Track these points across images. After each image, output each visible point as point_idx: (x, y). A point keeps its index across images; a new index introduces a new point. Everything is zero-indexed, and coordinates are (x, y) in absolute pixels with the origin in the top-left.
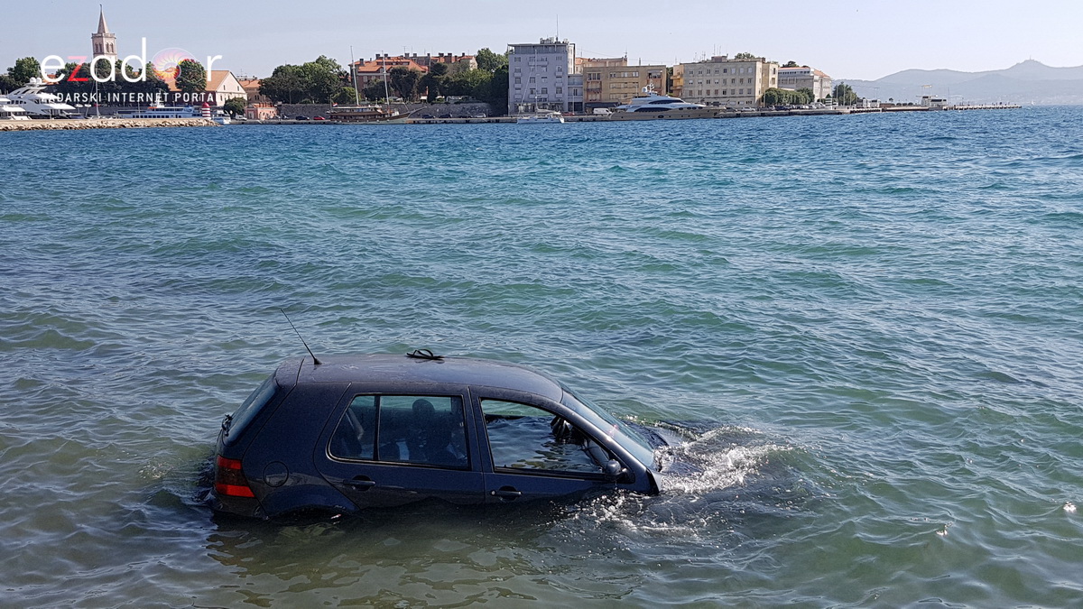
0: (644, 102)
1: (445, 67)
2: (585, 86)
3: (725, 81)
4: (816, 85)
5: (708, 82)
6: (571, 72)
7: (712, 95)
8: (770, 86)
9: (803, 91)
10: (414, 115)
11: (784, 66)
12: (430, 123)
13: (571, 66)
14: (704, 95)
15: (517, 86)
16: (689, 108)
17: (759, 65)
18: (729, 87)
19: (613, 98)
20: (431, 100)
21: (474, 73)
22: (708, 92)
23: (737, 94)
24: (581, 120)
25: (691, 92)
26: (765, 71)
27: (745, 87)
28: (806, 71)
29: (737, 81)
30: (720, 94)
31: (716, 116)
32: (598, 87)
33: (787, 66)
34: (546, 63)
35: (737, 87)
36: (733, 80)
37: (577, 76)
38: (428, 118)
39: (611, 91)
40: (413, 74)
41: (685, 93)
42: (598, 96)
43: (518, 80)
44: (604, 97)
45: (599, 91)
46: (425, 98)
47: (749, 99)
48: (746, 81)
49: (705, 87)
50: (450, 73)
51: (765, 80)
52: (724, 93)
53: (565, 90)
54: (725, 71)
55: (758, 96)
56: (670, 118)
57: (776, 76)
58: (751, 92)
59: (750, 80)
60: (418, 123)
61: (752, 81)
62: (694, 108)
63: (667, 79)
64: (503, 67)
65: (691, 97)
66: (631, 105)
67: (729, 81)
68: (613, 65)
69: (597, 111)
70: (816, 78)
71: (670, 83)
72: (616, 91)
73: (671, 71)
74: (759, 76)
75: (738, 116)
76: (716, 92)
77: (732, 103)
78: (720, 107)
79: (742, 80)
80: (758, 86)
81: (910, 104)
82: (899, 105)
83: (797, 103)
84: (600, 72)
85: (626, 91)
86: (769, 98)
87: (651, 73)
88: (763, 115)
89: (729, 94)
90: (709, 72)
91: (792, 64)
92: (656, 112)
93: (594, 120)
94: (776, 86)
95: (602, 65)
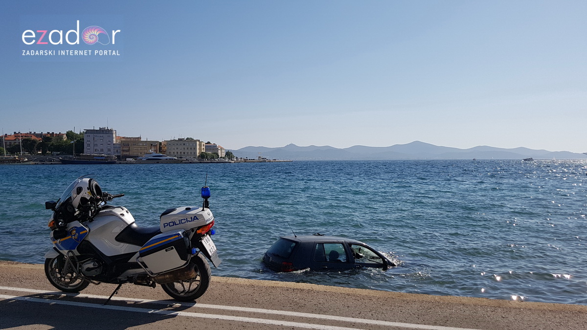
0: (150, 156)
1: (51, 139)
2: (121, 148)
3: (184, 148)
4: (219, 151)
5: (177, 148)
6: (115, 142)
7: (179, 154)
8: (202, 151)
9: (215, 153)
10: (35, 161)
11: (206, 143)
12: (43, 164)
13: (114, 140)
14: (176, 154)
15: (88, 148)
16: (170, 159)
17: (198, 143)
18: (186, 151)
19: (135, 154)
20: (44, 153)
21: (66, 141)
22: (177, 153)
23: (189, 154)
24: (120, 163)
25: (170, 152)
26: (200, 145)
27: (193, 151)
28: (215, 146)
29: (189, 149)
30: (183, 154)
31: (181, 162)
32: (128, 149)
33: (207, 143)
34: (102, 138)
35: (189, 151)
36: (188, 148)
37: (117, 144)
38: (42, 162)
39: (134, 151)
40: (34, 142)
41: (167, 152)
42: (128, 153)
43: (89, 145)
44: (131, 153)
45: (128, 151)
46: (41, 152)
47: (194, 156)
48: (193, 149)
49: (176, 151)
50: (54, 141)
51: (200, 149)
52: (184, 153)
53: (112, 150)
54: (184, 144)
55: (198, 154)
56: (162, 163)
57: (204, 147)
58: (195, 153)
59: (194, 148)
60: (37, 164)
61: (195, 149)
62: (172, 159)
63: (159, 147)
64: (81, 139)
65: (170, 155)
66: (144, 157)
67: (186, 148)
68: (135, 140)
69: (127, 159)
70: (219, 148)
71: (160, 148)
72: (136, 151)
73: (160, 144)
74: (198, 147)
75: (191, 163)
76: (181, 153)
77: (188, 157)
78: (183, 159)
79: (191, 148)
80: (198, 151)
81: (254, 160)
82: (250, 160)
83: (213, 158)
84: (129, 143)
85: (141, 151)
86: (202, 156)
87: (152, 144)
88: (201, 163)
89: (186, 154)
90: (177, 144)
91: (209, 143)
92: (156, 160)
93: (127, 163)
94: (204, 151)
95: (130, 140)
